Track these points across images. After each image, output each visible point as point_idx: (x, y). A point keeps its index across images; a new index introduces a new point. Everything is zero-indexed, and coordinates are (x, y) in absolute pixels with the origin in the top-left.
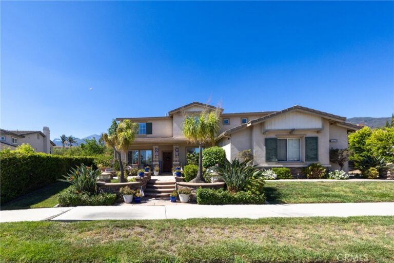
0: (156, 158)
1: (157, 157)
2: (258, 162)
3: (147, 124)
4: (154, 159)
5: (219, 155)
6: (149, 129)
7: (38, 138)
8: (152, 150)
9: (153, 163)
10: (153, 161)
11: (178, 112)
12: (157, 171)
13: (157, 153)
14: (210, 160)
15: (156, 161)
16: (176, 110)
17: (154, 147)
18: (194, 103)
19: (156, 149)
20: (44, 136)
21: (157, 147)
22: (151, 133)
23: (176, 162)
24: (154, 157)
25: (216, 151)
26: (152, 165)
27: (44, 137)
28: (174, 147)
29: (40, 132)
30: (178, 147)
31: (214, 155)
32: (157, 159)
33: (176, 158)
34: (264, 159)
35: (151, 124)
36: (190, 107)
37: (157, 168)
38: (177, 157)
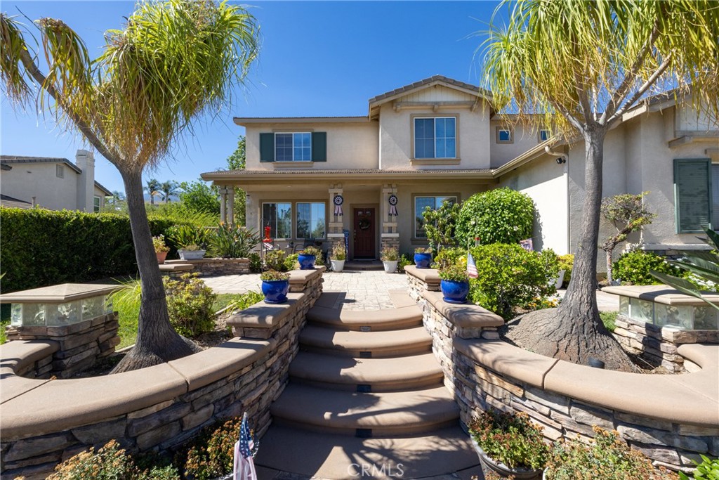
0: (336, 221)
1: (340, 218)
2: (656, 232)
3: (314, 134)
4: (331, 225)
5: (521, 212)
6: (319, 148)
7: (60, 175)
8: (327, 202)
9: (329, 235)
10: (328, 231)
11: (392, 102)
12: (339, 258)
13: (339, 209)
14: (495, 229)
15: (336, 230)
16: (388, 95)
17: (332, 192)
18: (436, 78)
19: (336, 196)
20: (78, 171)
21: (340, 192)
22: (324, 159)
23: (390, 232)
24: (332, 218)
25: (512, 202)
26: (326, 240)
27: (77, 173)
28: (386, 192)
29: (66, 163)
30: (395, 191)
31: (506, 212)
32: (340, 225)
33: (390, 221)
34: (674, 225)
35: (325, 134)
36: (424, 91)
37: (339, 250)
38: (394, 218)
